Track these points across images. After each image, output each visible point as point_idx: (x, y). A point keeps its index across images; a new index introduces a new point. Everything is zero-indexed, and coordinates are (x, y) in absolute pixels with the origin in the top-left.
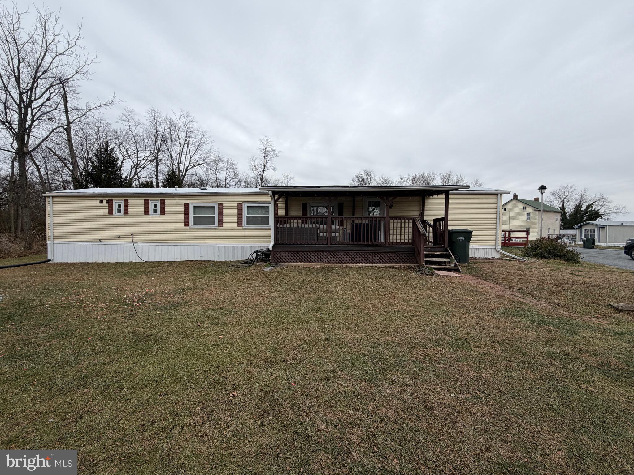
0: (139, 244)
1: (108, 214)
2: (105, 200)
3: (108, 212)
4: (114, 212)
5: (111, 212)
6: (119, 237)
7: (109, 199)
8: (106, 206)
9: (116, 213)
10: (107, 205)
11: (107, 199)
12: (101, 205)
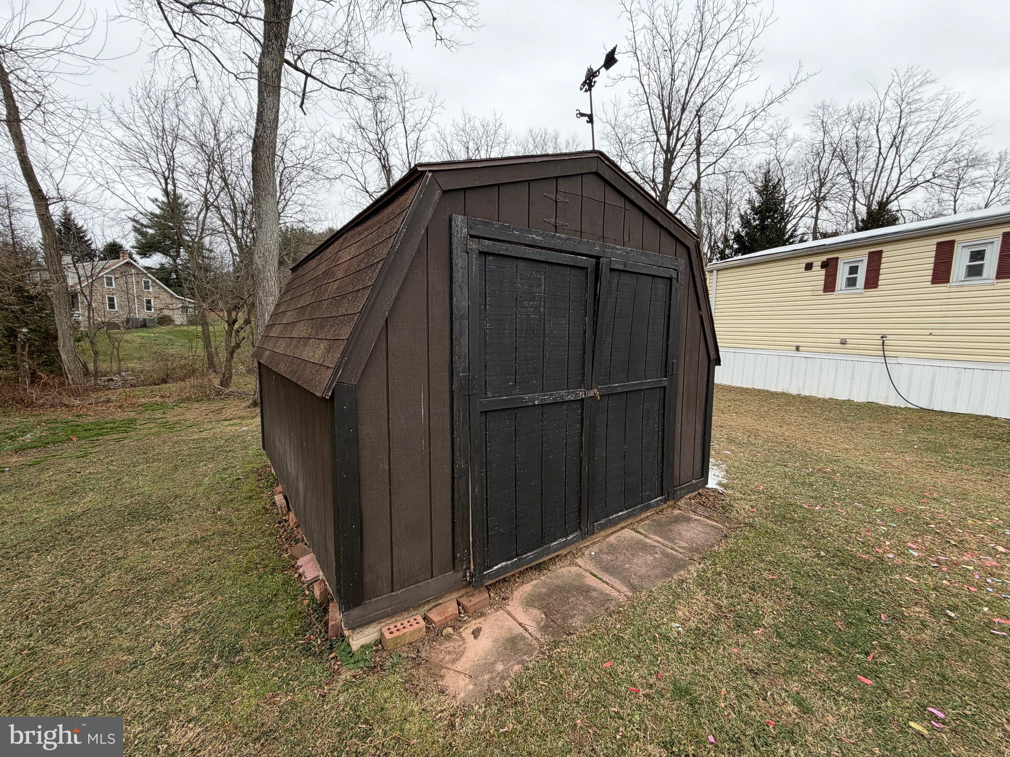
0: (900, 360)
1: (822, 293)
2: (817, 261)
3: (822, 287)
4: (838, 287)
5: (829, 286)
6: (843, 342)
7: (828, 259)
8: (819, 274)
9: (843, 288)
10: (823, 272)
11: (824, 258)
12: (809, 273)
